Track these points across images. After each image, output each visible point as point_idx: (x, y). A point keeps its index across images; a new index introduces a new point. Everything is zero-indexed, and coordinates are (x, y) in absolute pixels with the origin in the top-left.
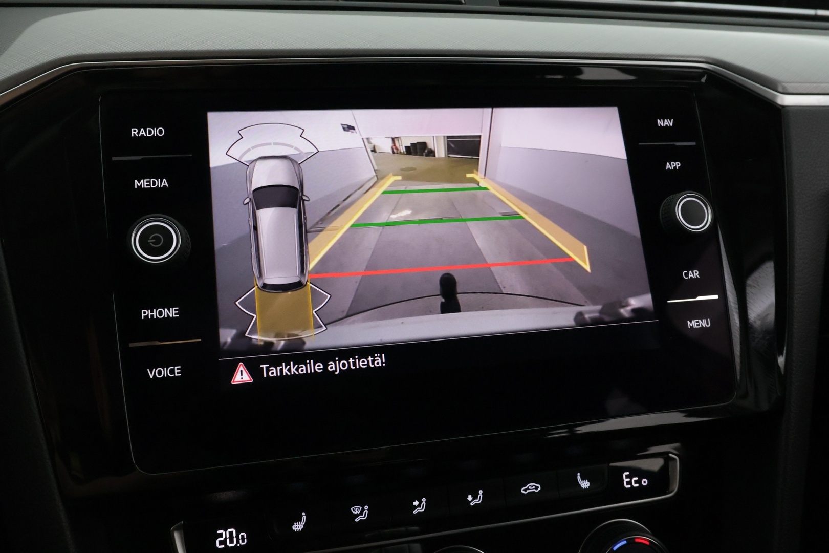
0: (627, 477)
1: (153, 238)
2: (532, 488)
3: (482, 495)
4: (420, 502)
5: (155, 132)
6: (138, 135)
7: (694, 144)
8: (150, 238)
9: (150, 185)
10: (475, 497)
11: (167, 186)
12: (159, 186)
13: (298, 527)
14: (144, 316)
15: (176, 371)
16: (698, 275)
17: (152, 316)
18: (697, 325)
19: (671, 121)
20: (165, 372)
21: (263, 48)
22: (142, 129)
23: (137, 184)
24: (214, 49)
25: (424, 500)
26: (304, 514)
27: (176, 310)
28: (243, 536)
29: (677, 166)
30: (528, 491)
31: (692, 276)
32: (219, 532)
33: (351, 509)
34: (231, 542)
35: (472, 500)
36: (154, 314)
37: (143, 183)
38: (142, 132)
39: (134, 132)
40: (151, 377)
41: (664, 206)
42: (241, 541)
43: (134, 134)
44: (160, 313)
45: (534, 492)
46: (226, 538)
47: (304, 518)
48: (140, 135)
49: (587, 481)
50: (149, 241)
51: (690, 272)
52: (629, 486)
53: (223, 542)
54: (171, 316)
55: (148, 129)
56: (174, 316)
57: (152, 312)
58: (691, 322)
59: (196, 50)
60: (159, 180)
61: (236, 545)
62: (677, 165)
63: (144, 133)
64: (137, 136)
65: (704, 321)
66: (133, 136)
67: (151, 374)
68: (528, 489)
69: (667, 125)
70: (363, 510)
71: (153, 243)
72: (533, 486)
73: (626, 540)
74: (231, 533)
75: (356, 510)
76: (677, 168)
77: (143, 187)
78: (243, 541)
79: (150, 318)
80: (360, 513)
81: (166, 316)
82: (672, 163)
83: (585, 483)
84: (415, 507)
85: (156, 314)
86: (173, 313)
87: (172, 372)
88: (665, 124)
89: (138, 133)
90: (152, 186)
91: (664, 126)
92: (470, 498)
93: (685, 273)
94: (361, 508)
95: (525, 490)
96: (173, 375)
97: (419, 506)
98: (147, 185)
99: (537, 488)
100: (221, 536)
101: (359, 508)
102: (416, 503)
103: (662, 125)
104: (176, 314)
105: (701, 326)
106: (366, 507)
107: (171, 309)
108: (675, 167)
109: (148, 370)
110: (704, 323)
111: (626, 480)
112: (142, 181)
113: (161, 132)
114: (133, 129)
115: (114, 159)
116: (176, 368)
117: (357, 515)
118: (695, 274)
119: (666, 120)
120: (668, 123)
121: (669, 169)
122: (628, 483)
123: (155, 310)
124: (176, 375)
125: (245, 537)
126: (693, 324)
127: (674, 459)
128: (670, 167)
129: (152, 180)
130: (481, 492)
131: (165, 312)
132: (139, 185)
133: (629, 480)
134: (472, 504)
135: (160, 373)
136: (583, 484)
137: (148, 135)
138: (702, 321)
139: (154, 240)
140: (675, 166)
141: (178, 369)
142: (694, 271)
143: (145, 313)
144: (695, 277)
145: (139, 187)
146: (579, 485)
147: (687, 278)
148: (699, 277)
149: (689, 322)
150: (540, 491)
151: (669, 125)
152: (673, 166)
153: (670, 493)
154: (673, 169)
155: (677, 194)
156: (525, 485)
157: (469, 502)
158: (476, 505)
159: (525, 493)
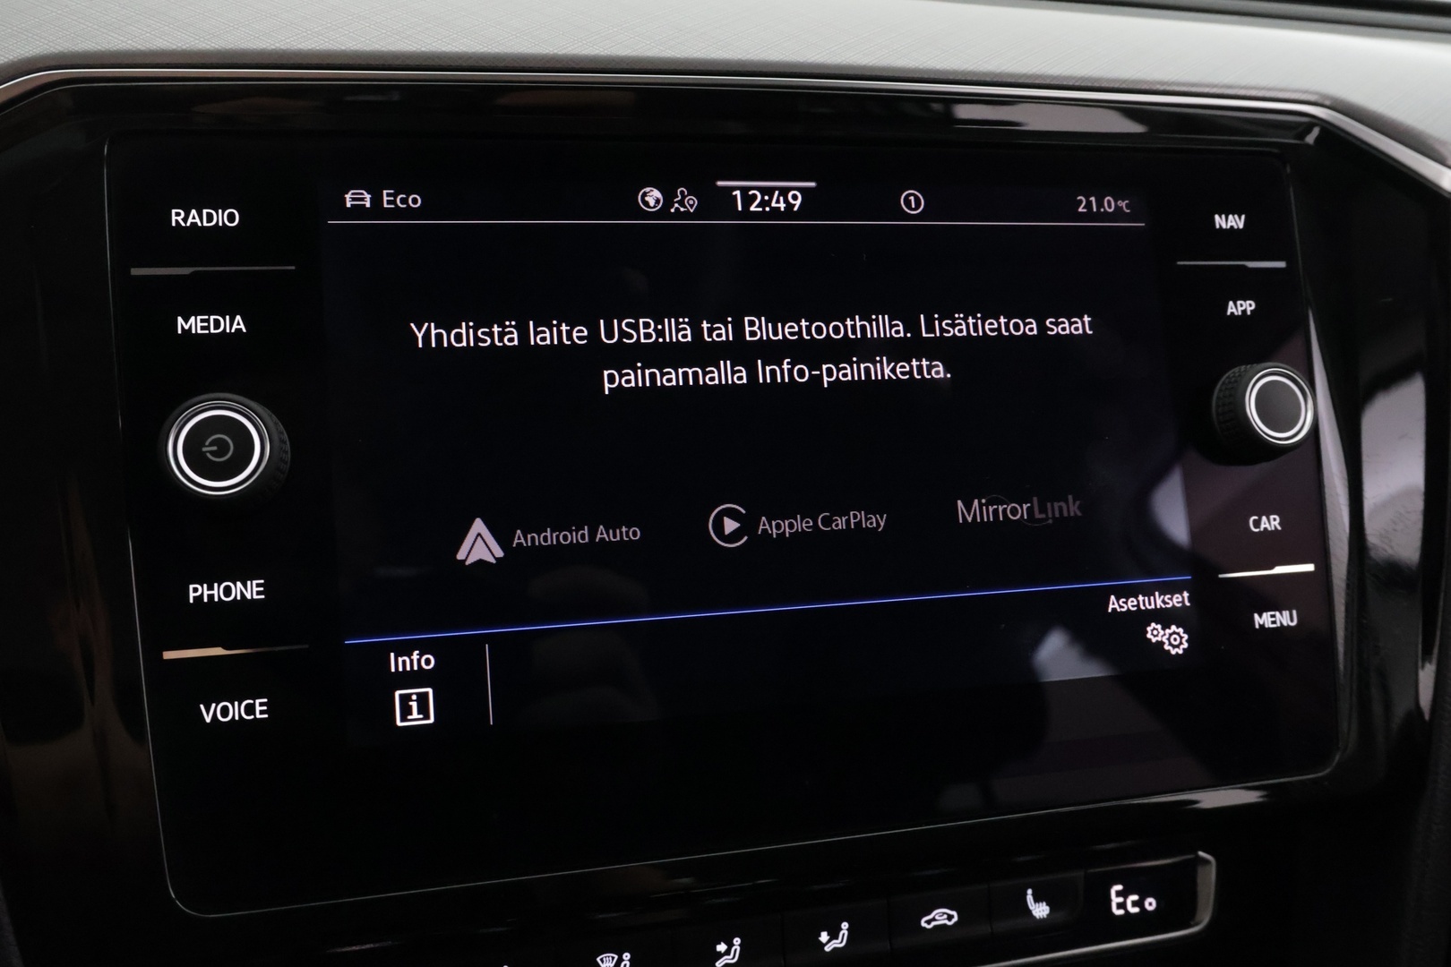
0: (1118, 894)
1: (211, 444)
2: (941, 917)
3: (846, 934)
4: (730, 945)
5: (221, 218)
6: (186, 222)
7: (1282, 264)
8: (207, 443)
9: (208, 328)
10: (834, 936)
11: (244, 330)
12: (228, 331)
14: (194, 597)
15: (258, 709)
16: (1280, 524)
17: (211, 597)
18: (1274, 622)
19: (1240, 218)
20: (236, 711)
21: (444, 49)
22: (194, 212)
23: (182, 325)
24: (343, 48)
25: (737, 941)
27: (258, 585)
29: (1249, 309)
30: (933, 924)
31: (1267, 526)
33: (598, 959)
35: (829, 941)
36: (215, 592)
37: (195, 324)
38: (194, 218)
39: (177, 216)
40: (208, 720)
41: (1220, 390)
43: (177, 221)
44: (228, 591)
45: (945, 925)
48: (188, 224)
49: (1044, 904)
50: (204, 449)
51: (1264, 518)
52: (1121, 912)
54: (249, 597)
55: (205, 211)
56: (255, 597)
57: (211, 588)
58: (1260, 616)
59: (306, 49)
60: (228, 317)
62: (1248, 306)
63: (197, 220)
64: (183, 224)
65: (1286, 613)
66: (174, 224)
67: (208, 713)
68: (934, 919)
69: (1232, 227)
70: (620, 960)
71: (212, 453)
72: (944, 913)
75: (606, 961)
76: (1249, 313)
77: (194, 332)
79: (206, 600)
81: (239, 598)
82: (1239, 302)
83: (1041, 909)
84: (720, 955)
85: (217, 592)
86: (252, 590)
87: (250, 709)
88: (1229, 224)
89: (185, 220)
90: (212, 331)
91: (1226, 229)
92: (824, 937)
93: (1254, 521)
94: (616, 957)
95: (928, 922)
96: (252, 717)
97: (727, 952)
98: (202, 328)
99: (950, 917)
101: (613, 958)
102: (722, 947)
103: (1224, 226)
104: (258, 593)
105: (1279, 625)
106: (627, 956)
107: (249, 583)
108: (1244, 312)
109: (202, 707)
110: (1285, 619)
111: (1116, 900)
112: (193, 318)
113: (231, 218)
114: (174, 211)
115: (135, 272)
116: (258, 701)
118: (1273, 523)
119: (1230, 217)
120: (1236, 222)
121: (1232, 313)
122: (1121, 906)
123: (216, 585)
124: (258, 716)
126: (1264, 620)
127: (1207, 862)
128: (1234, 310)
129: (212, 318)
130: (845, 925)
131: (237, 589)
132: (186, 327)
133: (1121, 900)
134: (827, 949)
135: (225, 712)
136: (1037, 910)
137: (205, 224)
138: (1281, 614)
139: (215, 448)
140: (1243, 308)
141: (261, 704)
142: (1272, 517)
143: (197, 591)
144: (1273, 529)
145: (187, 332)
146: (1030, 912)
147: (1257, 530)
148: (1279, 528)
149: (1256, 616)
150: (955, 923)
151: (1236, 227)
152: (1240, 309)
153: (1197, 924)
154: (1240, 313)
155: (1249, 366)
156: (929, 913)
157: (823, 945)
158: (835, 951)
159: (929, 927)
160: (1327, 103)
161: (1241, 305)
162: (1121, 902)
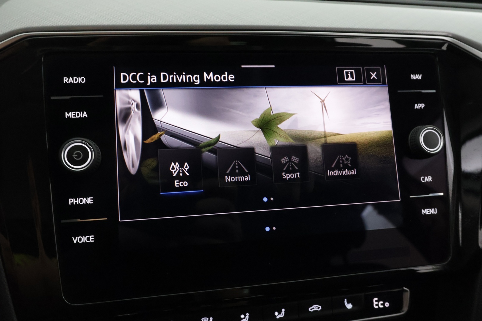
0: (376, 301)
1: (76, 154)
2: (315, 308)
3: (284, 313)
4: (245, 315)
5: (79, 80)
7: (434, 91)
8: (74, 154)
9: (75, 116)
10: (280, 313)
11: (87, 117)
12: (82, 117)
14: (71, 203)
15: (91, 239)
16: (432, 179)
17: (76, 203)
18: (429, 212)
19: (420, 75)
20: (84, 239)
22: (71, 78)
23: (67, 116)
24: (119, 24)
25: (248, 314)
27: (91, 199)
30: (313, 310)
31: (427, 180)
33: (202, 319)
35: (278, 315)
37: (71, 115)
39: (65, 80)
40: (75, 242)
41: (412, 134)
43: (66, 81)
44: (81, 201)
45: (317, 311)
48: (69, 82)
49: (351, 304)
50: (73, 156)
51: (426, 177)
52: (377, 307)
54: (88, 203)
55: (74, 78)
56: (90, 203)
57: (76, 200)
58: (424, 210)
59: (107, 24)
60: (82, 112)
62: (422, 105)
63: (72, 81)
65: (433, 209)
66: (64, 82)
67: (75, 240)
68: (313, 308)
69: (417, 79)
71: (76, 157)
72: (317, 307)
75: (205, 320)
76: (422, 108)
77: (71, 117)
79: (74, 204)
81: (85, 203)
82: (419, 104)
83: (349, 306)
84: (242, 319)
85: (78, 201)
86: (89, 201)
87: (88, 239)
88: (416, 78)
90: (77, 117)
91: (415, 80)
92: (276, 313)
93: (423, 178)
94: (208, 319)
95: (311, 309)
96: (89, 241)
97: (244, 318)
98: (74, 116)
99: (319, 308)
102: (242, 316)
103: (414, 78)
104: (91, 202)
105: (430, 213)
106: (211, 319)
107: (88, 198)
108: (421, 107)
109: (73, 238)
110: (433, 211)
111: (375, 303)
112: (70, 113)
113: (83, 80)
114: (64, 78)
115: (52, 98)
116: (91, 236)
118: (429, 179)
119: (417, 75)
120: (418, 77)
121: (416, 108)
122: (377, 305)
123: (78, 199)
124: (91, 241)
126: (426, 212)
127: (406, 291)
128: (417, 107)
129: (77, 113)
130: (283, 310)
131: (84, 200)
132: (68, 116)
133: (377, 303)
134: (278, 317)
135: (80, 240)
136: (348, 306)
137: (75, 82)
138: (431, 210)
139: (76, 156)
141: (92, 237)
142: (429, 177)
143: (72, 201)
144: (429, 181)
145: (69, 117)
146: (345, 307)
147: (423, 181)
148: (431, 181)
149: (423, 210)
150: (321, 310)
151: (418, 79)
152: (419, 106)
153: (402, 312)
154: (419, 108)
155: (422, 126)
156: (311, 306)
157: (276, 316)
158: (280, 318)
159: (311, 311)
160: (450, 35)
161: (420, 105)
162: (377, 304)
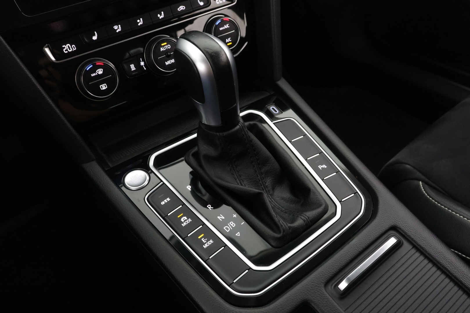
3: (163, 14)
4: (140, 20)
10: (161, 15)
13: (95, 38)
25: (141, 19)
26: (95, 32)
28: (74, 47)
32: (63, 46)
33: (114, 27)
34: (70, 49)
42: (73, 48)
45: (183, 10)
46: (67, 48)
47: (96, 34)
49: (202, 2)
52: (218, 3)
53: (66, 50)
61: (72, 50)
68: (180, 9)
70: (118, 27)
73: (221, 20)
74: (68, 46)
75: (116, 27)
78: (74, 48)
80: (118, 28)
84: (139, 23)
92: (159, 15)
94: (117, 26)
95: (179, 9)
97: (140, 22)
99: (183, 8)
100: (64, 48)
102: (138, 21)
106: (119, 26)
117: (117, 30)
125: (75, 46)
130: (162, 12)
134: (160, 18)
146: (199, 4)
150: (185, 9)
153: (235, 2)
156: (179, 7)
157: (159, 17)
158: (162, 18)
159: (180, 10)
